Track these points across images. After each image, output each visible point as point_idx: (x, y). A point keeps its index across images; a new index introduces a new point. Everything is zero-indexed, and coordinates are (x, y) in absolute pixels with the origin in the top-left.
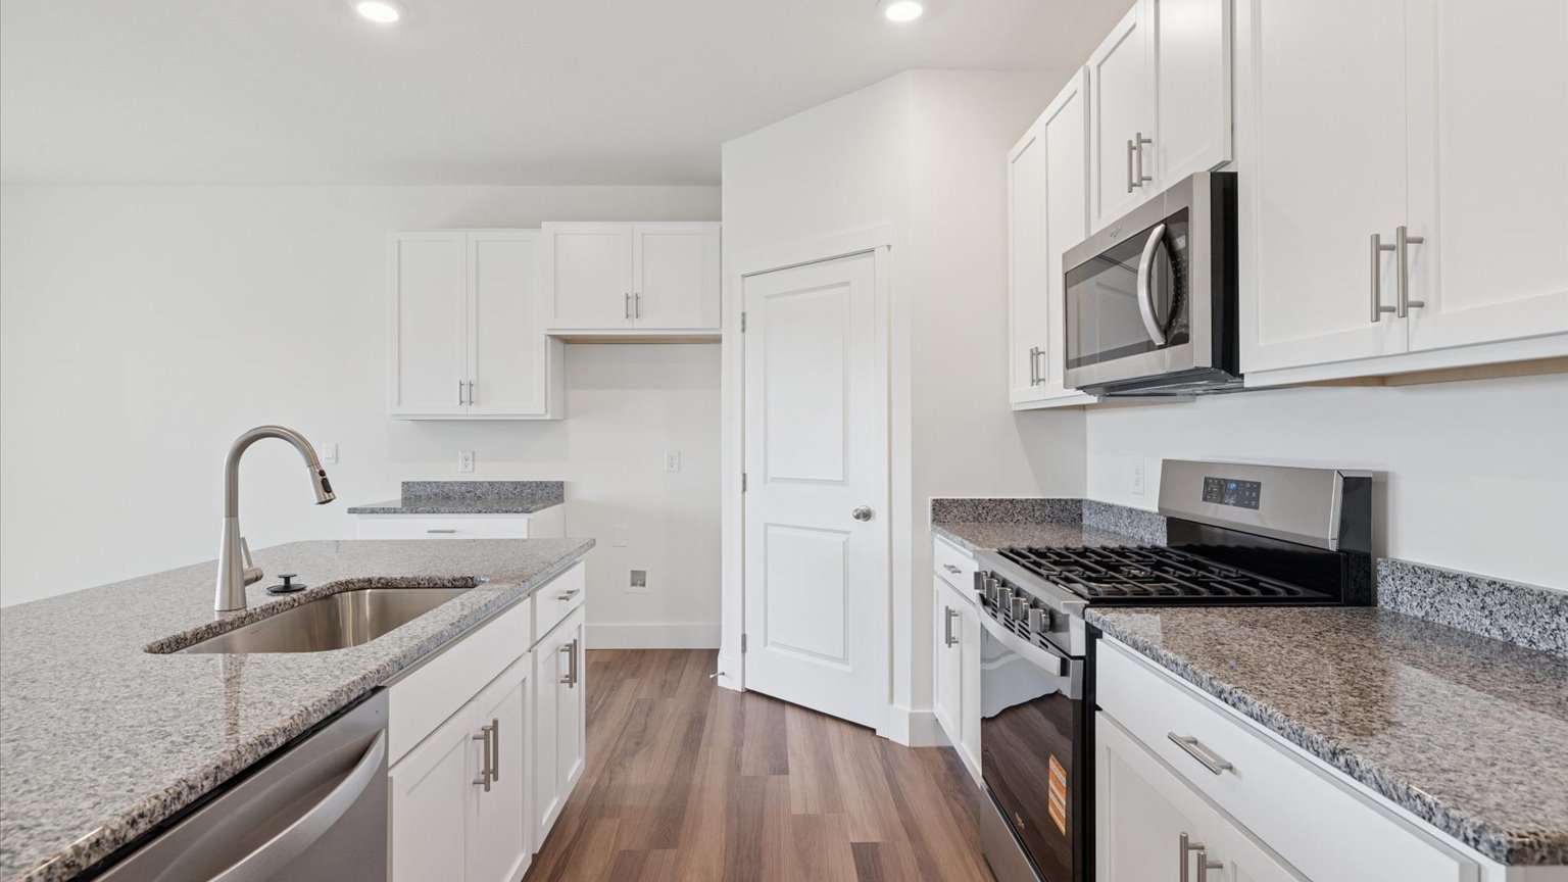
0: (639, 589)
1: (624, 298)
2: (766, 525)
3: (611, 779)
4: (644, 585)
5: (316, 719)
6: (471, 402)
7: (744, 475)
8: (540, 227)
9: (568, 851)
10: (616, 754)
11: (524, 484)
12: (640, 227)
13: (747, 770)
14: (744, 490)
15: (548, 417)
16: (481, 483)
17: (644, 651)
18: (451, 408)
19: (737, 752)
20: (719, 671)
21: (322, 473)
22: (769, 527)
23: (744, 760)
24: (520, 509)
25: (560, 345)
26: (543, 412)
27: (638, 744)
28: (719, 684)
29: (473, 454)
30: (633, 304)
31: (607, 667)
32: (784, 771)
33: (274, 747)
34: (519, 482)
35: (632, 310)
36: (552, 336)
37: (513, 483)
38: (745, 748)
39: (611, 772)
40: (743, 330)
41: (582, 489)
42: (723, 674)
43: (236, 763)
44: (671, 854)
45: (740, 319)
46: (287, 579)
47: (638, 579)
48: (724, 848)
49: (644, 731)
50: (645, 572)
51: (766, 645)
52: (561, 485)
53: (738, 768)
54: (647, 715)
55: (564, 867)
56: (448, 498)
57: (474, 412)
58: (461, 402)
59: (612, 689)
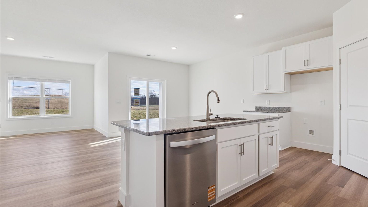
0: (311, 135)
1: (304, 61)
2: (348, 119)
3: (288, 173)
4: (313, 134)
5: (201, 128)
6: (267, 90)
7: (340, 105)
8: (282, 49)
9: (271, 181)
10: (292, 169)
11: (281, 108)
12: (308, 43)
13: (329, 182)
14: (340, 109)
15: (285, 92)
16: (271, 107)
17: (313, 151)
18: (263, 91)
19: (328, 178)
20: (332, 159)
21: (218, 98)
22: (349, 120)
23: (329, 180)
24: (276, 112)
25: (289, 75)
26: (284, 91)
27: (299, 168)
28: (332, 163)
29: (269, 101)
30: (307, 62)
31: (300, 152)
32: (343, 187)
33: (194, 130)
34: (279, 107)
35: (306, 64)
36: (286, 73)
37: (278, 107)
38: (331, 178)
39: (289, 171)
40: (340, 64)
41: (295, 109)
42: (334, 160)
43: (188, 129)
44: (295, 190)
45: (339, 61)
46: (217, 116)
47: (311, 132)
48: (310, 194)
49: (302, 166)
50: (313, 131)
51: (348, 154)
52: (290, 108)
53: (326, 181)
54: (306, 164)
55: (268, 183)
56: (264, 110)
57: (268, 92)
58: (265, 90)
59: (299, 156)
